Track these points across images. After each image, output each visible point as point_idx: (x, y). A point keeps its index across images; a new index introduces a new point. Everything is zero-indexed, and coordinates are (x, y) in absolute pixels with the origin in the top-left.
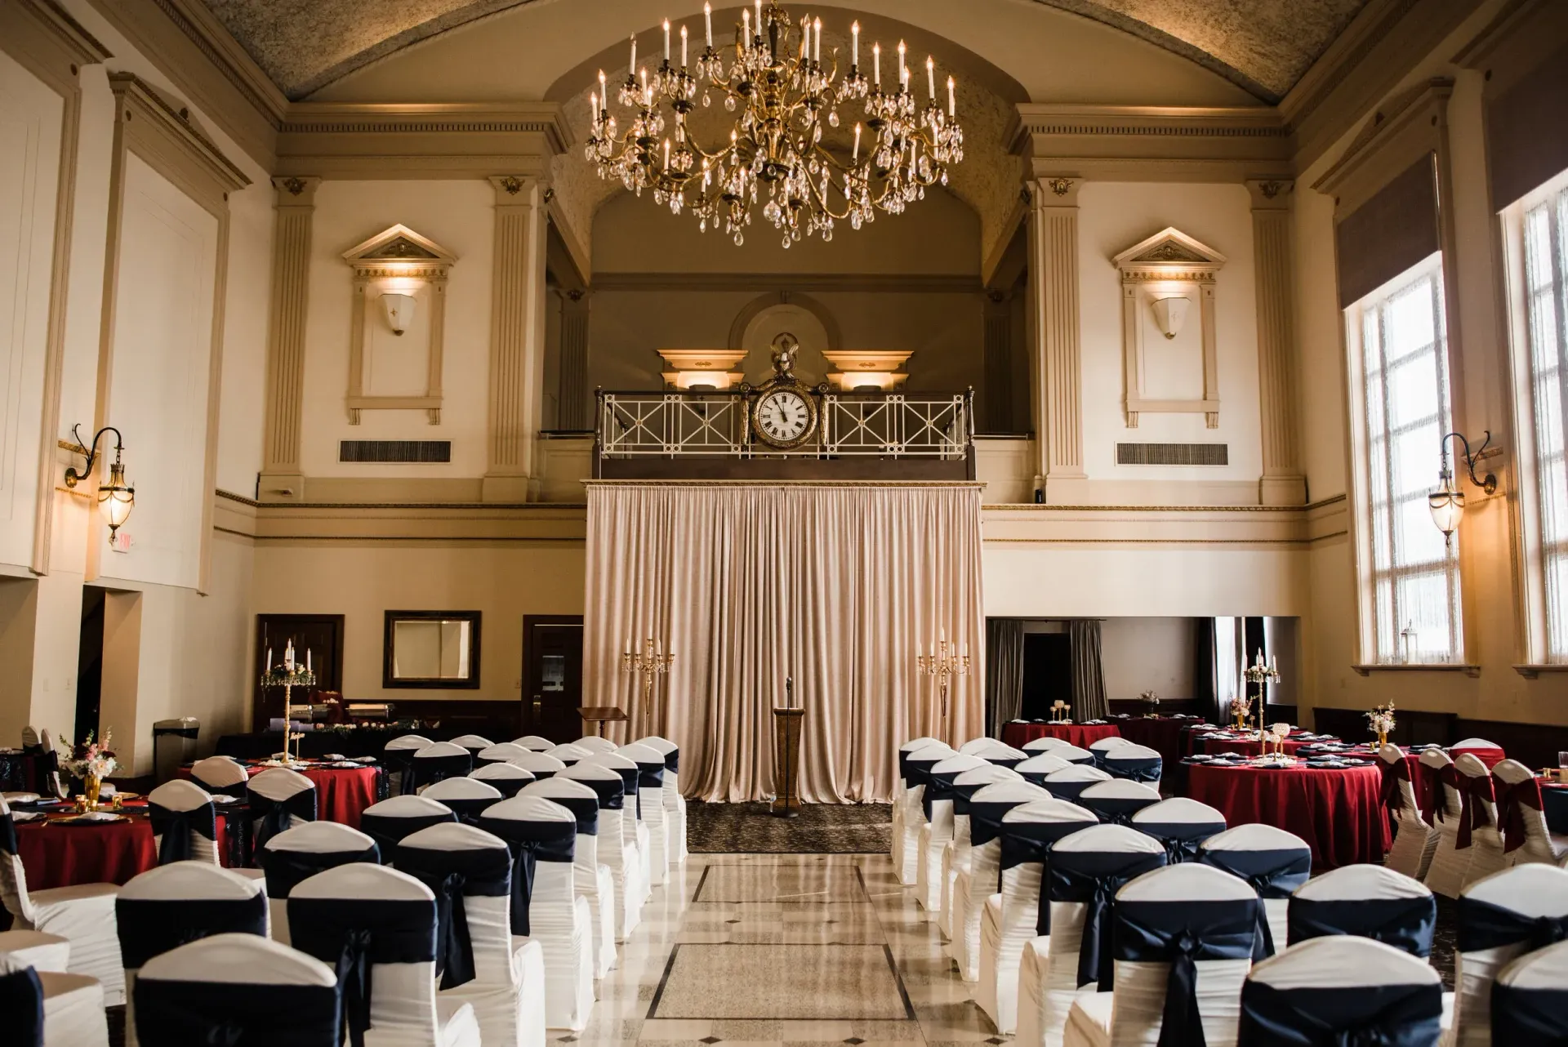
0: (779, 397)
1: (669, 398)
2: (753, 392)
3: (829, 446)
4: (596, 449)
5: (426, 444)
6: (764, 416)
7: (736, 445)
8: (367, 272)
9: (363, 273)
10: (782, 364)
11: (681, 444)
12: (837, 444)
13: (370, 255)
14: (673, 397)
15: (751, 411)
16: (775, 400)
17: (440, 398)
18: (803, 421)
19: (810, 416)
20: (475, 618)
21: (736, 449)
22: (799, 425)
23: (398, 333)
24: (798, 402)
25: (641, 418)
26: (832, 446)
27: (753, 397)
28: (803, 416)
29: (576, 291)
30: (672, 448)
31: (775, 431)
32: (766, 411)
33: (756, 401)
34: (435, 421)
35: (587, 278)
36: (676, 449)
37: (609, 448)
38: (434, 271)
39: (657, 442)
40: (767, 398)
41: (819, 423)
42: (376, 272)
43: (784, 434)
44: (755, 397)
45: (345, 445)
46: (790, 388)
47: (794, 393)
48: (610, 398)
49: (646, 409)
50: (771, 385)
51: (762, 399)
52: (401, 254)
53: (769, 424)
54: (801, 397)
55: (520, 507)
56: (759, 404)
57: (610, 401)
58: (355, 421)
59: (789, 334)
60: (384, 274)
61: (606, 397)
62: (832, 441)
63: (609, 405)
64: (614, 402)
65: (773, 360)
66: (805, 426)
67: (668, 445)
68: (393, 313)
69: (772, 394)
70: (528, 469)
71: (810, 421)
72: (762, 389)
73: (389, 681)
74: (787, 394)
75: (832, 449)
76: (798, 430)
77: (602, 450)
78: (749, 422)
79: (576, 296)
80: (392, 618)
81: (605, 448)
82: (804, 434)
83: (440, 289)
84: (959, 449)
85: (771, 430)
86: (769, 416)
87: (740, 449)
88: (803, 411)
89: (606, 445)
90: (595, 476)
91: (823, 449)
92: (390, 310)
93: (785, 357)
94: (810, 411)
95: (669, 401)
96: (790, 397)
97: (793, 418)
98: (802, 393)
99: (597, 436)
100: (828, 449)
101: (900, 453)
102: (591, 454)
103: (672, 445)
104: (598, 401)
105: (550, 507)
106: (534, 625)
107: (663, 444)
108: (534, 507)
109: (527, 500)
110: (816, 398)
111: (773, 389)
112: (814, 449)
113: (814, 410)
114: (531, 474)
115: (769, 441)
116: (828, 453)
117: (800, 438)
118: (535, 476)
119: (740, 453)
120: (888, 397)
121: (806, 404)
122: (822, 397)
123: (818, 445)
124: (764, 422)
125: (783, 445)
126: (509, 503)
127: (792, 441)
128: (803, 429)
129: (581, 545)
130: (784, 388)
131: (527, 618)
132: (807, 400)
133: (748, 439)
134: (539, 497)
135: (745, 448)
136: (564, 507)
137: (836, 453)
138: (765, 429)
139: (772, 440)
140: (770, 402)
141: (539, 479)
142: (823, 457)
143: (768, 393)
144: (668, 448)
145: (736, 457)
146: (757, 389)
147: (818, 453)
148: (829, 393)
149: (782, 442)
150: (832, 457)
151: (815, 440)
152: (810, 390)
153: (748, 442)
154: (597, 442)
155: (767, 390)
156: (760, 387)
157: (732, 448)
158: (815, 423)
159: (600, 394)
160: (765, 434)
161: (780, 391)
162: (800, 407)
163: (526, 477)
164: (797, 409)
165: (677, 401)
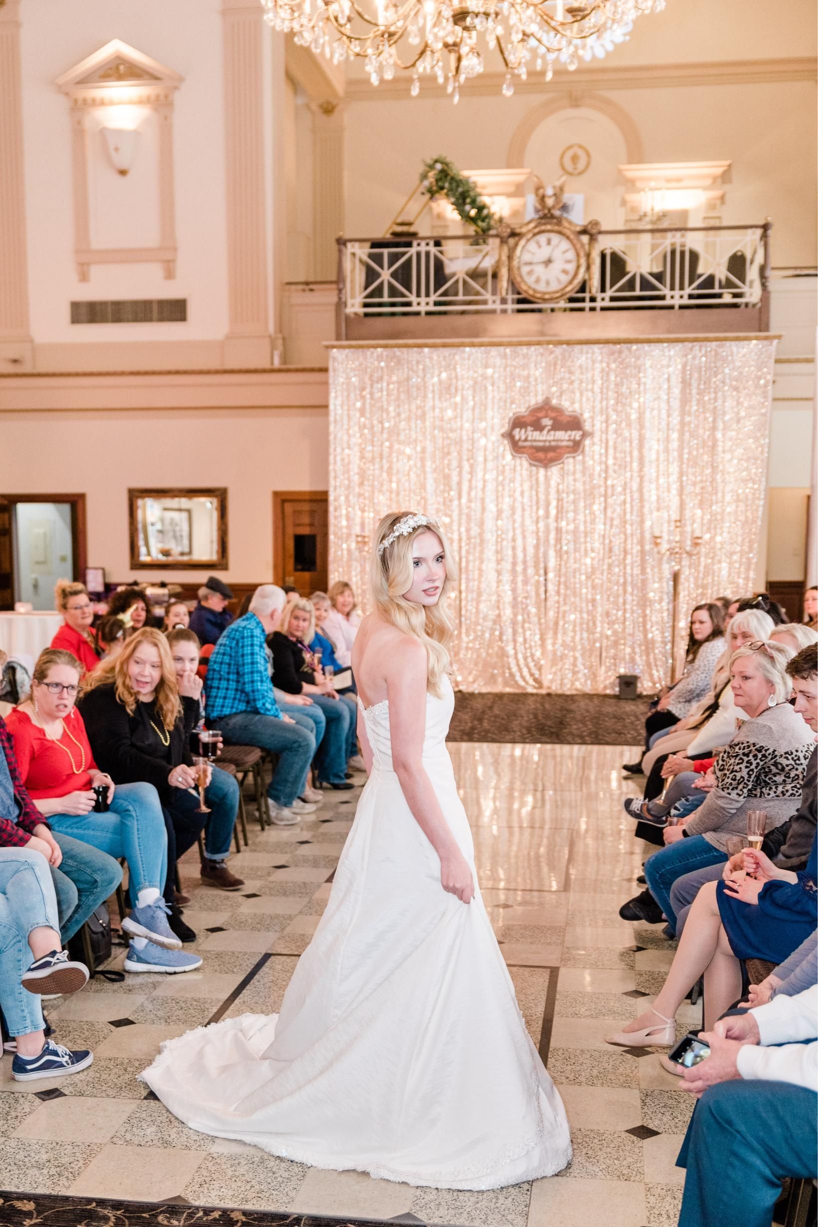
0: (543, 238)
1: (419, 245)
2: (513, 234)
3: (599, 296)
4: (340, 305)
5: (162, 303)
6: (526, 263)
7: (494, 298)
8: (85, 100)
9: (80, 102)
10: (547, 200)
11: (434, 297)
12: (610, 293)
13: (85, 80)
14: (423, 243)
15: (510, 258)
16: (537, 243)
17: (175, 249)
18: (571, 268)
19: (578, 261)
20: (220, 495)
21: (494, 302)
22: (565, 272)
23: (123, 173)
24: (565, 245)
25: (389, 269)
26: (603, 295)
27: (512, 241)
28: (570, 262)
29: (328, 103)
30: (423, 303)
31: (538, 281)
32: (527, 257)
33: (516, 245)
34: (170, 274)
35: (339, 87)
36: (427, 304)
37: (353, 305)
38: (158, 97)
39: (403, 296)
40: (528, 240)
41: (588, 268)
42: (94, 100)
43: (548, 283)
44: (517, 238)
45: (75, 306)
46: (556, 228)
47: (560, 233)
48: (353, 247)
49: (394, 258)
50: (532, 225)
51: (522, 242)
52: (120, 77)
53: (530, 272)
54: (568, 238)
55: (264, 371)
56: (519, 248)
57: (353, 251)
58: (84, 277)
59: (580, 147)
60: (102, 103)
61: (349, 245)
62: (603, 290)
63: (354, 254)
64: (358, 252)
65: (537, 195)
66: (572, 272)
67: (419, 300)
68: (117, 149)
69: (535, 235)
71: (578, 267)
72: (524, 230)
73: (136, 563)
74: (552, 235)
75: (603, 299)
76: (565, 279)
77: (346, 306)
78: (509, 271)
79: (328, 109)
80: (135, 495)
81: (349, 305)
82: (571, 282)
83: (166, 118)
85: (533, 279)
86: (531, 263)
87: (498, 301)
88: (571, 255)
89: (349, 302)
90: (338, 338)
91: (593, 300)
92: (112, 147)
93: (549, 191)
94: (578, 255)
95: (419, 249)
96: (555, 238)
98: (568, 232)
99: (340, 291)
100: (599, 299)
101: (683, 300)
102: (333, 308)
103: (423, 300)
104: (340, 251)
105: (297, 370)
106: (284, 501)
107: (413, 298)
108: (279, 371)
109: (272, 363)
110: (585, 239)
111: (536, 230)
112: (583, 300)
113: (582, 254)
114: (276, 333)
115: (531, 292)
116: (598, 304)
117: (566, 287)
118: (280, 336)
119: (498, 306)
120: (669, 235)
121: (574, 245)
122: (593, 238)
123: (587, 295)
124: (525, 270)
125: (547, 297)
126: (252, 366)
127: (557, 292)
128: (569, 277)
129: (327, 415)
130: (549, 227)
131: (276, 494)
132: (575, 241)
133: (507, 290)
134: (284, 359)
135: (504, 301)
136: (312, 370)
137: (607, 304)
138: (526, 278)
139: (535, 291)
140: (532, 246)
141: (284, 339)
142: (592, 309)
143: (530, 235)
144: (419, 304)
145: (493, 312)
146: (518, 231)
147: (587, 305)
148: (600, 233)
149: (545, 293)
150: (603, 309)
151: (583, 289)
152: (578, 229)
153: (507, 294)
154: (340, 298)
155: (529, 231)
156: (521, 228)
157: (490, 302)
158: (582, 269)
159: (342, 242)
160: (526, 283)
161: (543, 232)
162: (567, 251)
163: (270, 336)
164: (564, 253)
165: (428, 248)
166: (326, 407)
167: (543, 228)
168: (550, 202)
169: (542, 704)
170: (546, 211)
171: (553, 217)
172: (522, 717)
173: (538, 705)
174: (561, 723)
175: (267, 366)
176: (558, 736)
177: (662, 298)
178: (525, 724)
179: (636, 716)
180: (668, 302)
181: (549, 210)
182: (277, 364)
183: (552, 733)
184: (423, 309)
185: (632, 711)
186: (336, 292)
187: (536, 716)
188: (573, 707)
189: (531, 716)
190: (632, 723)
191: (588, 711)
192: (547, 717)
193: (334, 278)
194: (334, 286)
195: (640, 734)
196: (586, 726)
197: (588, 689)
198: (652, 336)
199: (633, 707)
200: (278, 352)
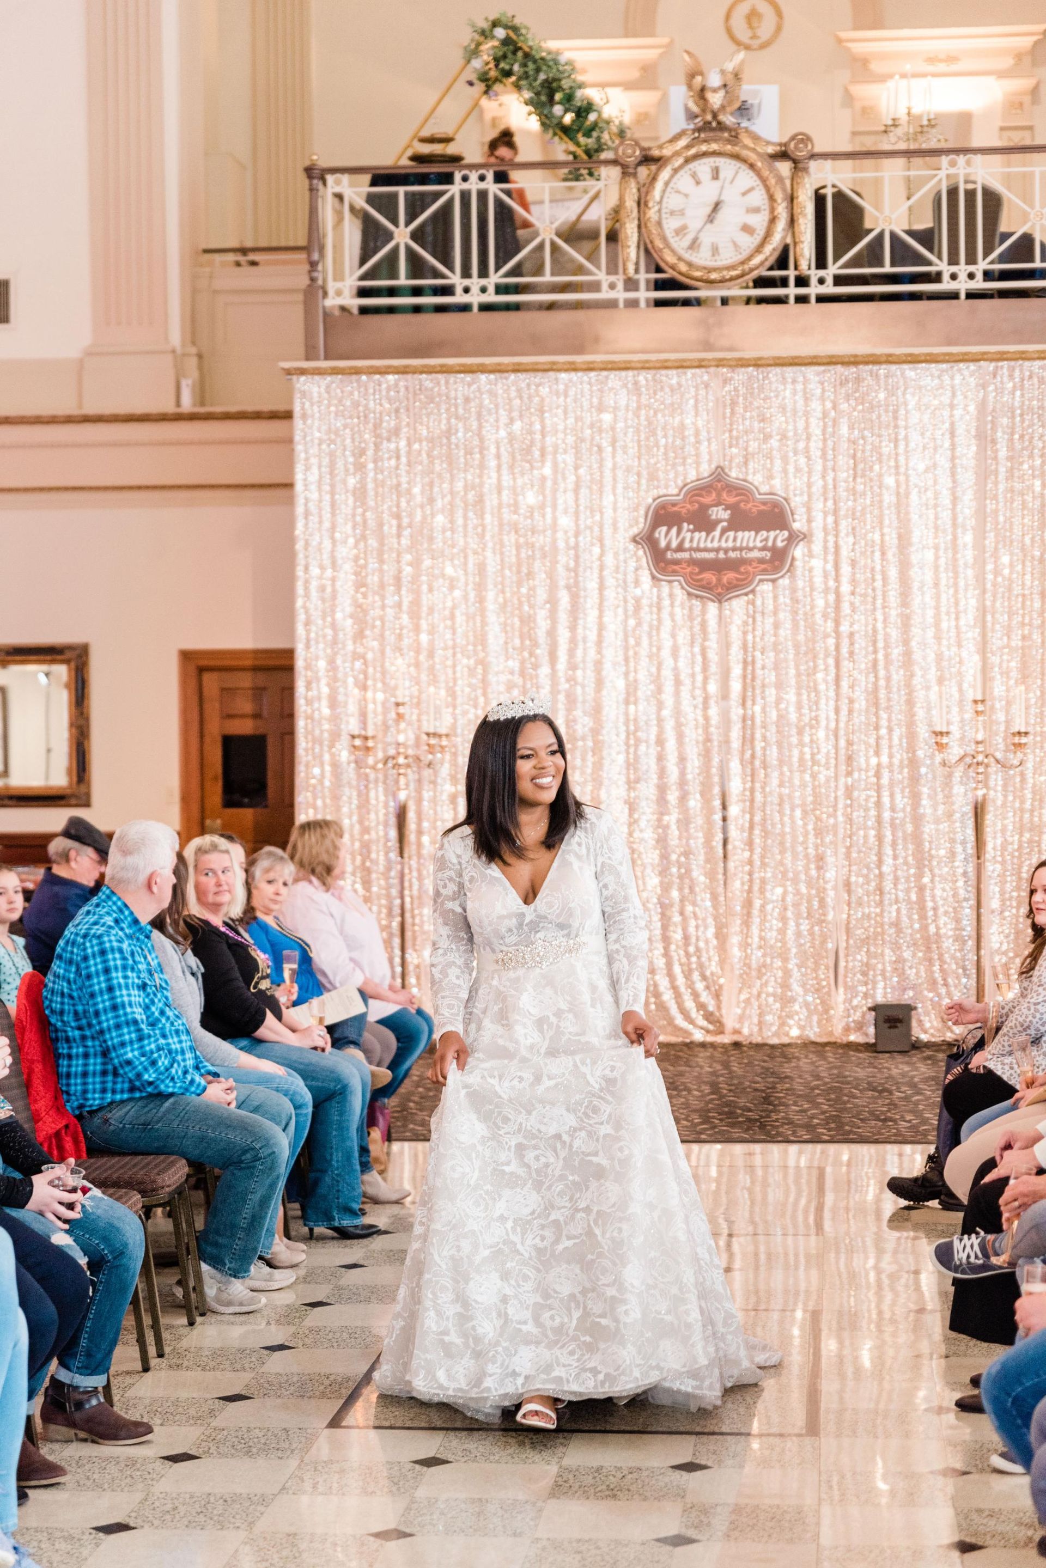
0: (703, 167)
1: (465, 179)
2: (647, 159)
3: (814, 274)
4: (314, 291)
6: (672, 213)
7: (612, 278)
10: (710, 96)
11: (495, 278)
12: (833, 269)
14: (474, 176)
15: (641, 203)
16: (694, 175)
18: (759, 221)
19: (772, 210)
20: (75, 659)
21: (612, 286)
22: (747, 229)
24: (747, 178)
25: (407, 224)
26: (821, 273)
27: (643, 172)
28: (757, 210)
30: (475, 290)
31: (695, 246)
32: (673, 202)
33: (654, 179)
36: (484, 290)
37: (339, 293)
39: (437, 274)
40: (676, 171)
41: (792, 221)
43: (715, 250)
44: (654, 167)
46: (729, 148)
47: (736, 157)
48: (338, 183)
49: (416, 205)
50: (683, 142)
51: (665, 174)
54: (752, 166)
56: (659, 185)
57: (337, 190)
61: (330, 178)
62: (821, 263)
63: (339, 197)
64: (348, 190)
65: (690, 87)
66: (761, 232)
67: (467, 282)
69: (688, 161)
70: (176, 337)
71: (773, 220)
72: (667, 152)
74: (721, 162)
75: (821, 281)
76: (748, 243)
77: (325, 294)
78: (639, 227)
81: (331, 292)
82: (759, 249)
85: (686, 241)
86: (682, 213)
87: (620, 285)
88: (758, 198)
89: (332, 286)
90: (310, 355)
91: (802, 281)
93: (714, 80)
94: (772, 198)
95: (465, 186)
96: (727, 167)
97: (732, 217)
98: (752, 157)
99: (313, 265)
100: (814, 281)
101: (972, 285)
102: (300, 297)
103: (475, 282)
104: (312, 189)
105: (227, 416)
106: (201, 670)
107: (455, 279)
108: (192, 417)
109: (178, 404)
110: (784, 168)
111: (693, 151)
112: (784, 282)
113: (779, 196)
114: (183, 345)
115: (683, 268)
116: (813, 290)
117: (750, 258)
118: (193, 350)
119: (620, 295)
120: (944, 160)
121: (764, 181)
122: (798, 166)
123: (791, 274)
124: (670, 225)
125: (714, 276)
126: (139, 409)
127: (732, 267)
128: (757, 239)
129: (290, 502)
130: (714, 146)
131: (186, 656)
132: (766, 173)
133: (637, 264)
134: (201, 395)
135: (631, 284)
136: (257, 416)
137: (829, 289)
138: (673, 241)
139: (690, 264)
140: (684, 181)
141: (200, 356)
142: (802, 299)
143: (680, 161)
144: (467, 290)
145: (611, 304)
146: (656, 153)
147: (792, 291)
148: (813, 156)
149: (710, 270)
150: (821, 299)
151: (782, 261)
152: (770, 150)
153: (637, 271)
154: (313, 280)
155: (677, 154)
156: (661, 147)
157: (605, 286)
158: (781, 224)
159: (316, 175)
160: (673, 252)
161: (705, 154)
162: (751, 190)
163: (174, 351)
164: (744, 194)
165: (482, 186)
166: (289, 486)
167: (704, 148)
168: (716, 100)
169: (726, 1065)
170: (709, 117)
171: (721, 127)
172: (689, 1091)
173: (718, 1067)
174: (767, 1099)
175: (170, 408)
176: (762, 1126)
177: (937, 278)
178: (696, 1104)
179: (913, 1086)
180: (946, 285)
181: (715, 116)
182: (187, 404)
183: (749, 1120)
184: (475, 298)
185: (903, 1075)
186: (307, 267)
187: (715, 1088)
188: (787, 1070)
189: (706, 1089)
190: (907, 1099)
191: (818, 1077)
192: (738, 1090)
193: (302, 242)
194: (302, 256)
195: (925, 1121)
196: (817, 1105)
197: (813, 1034)
198: (916, 351)
199: (906, 1068)
200: (190, 382)
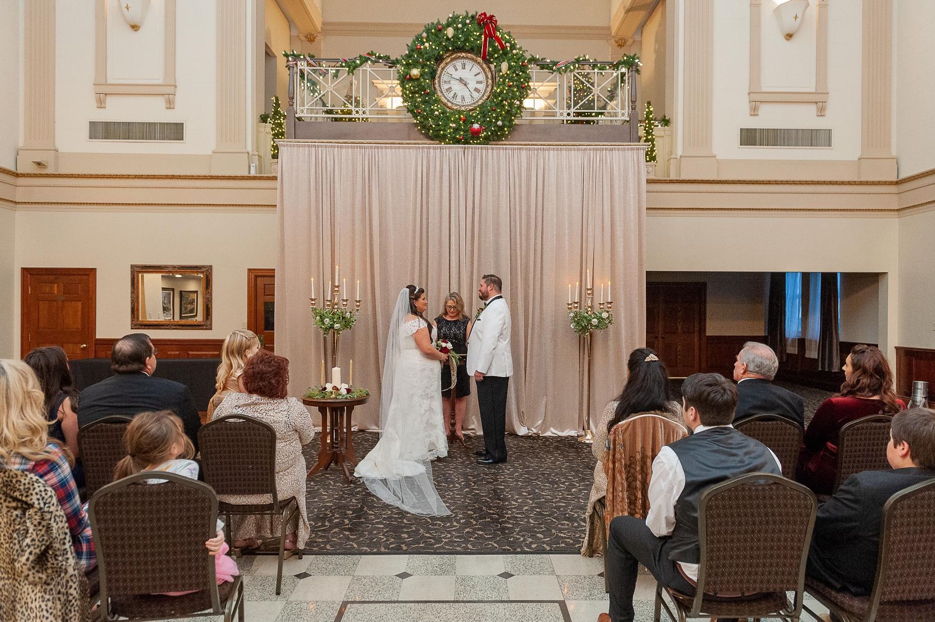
0: (458, 64)
5: (163, 125)
6: (445, 82)
11: (369, 108)
16: (455, 67)
17: (175, 86)
18: (481, 87)
19: (487, 82)
20: (206, 272)
22: (477, 90)
23: (135, 27)
24: (477, 69)
25: (332, 83)
28: (481, 82)
30: (361, 112)
31: (455, 96)
32: (446, 77)
34: (170, 105)
36: (364, 112)
37: (302, 111)
40: (447, 64)
43: (463, 99)
45: (93, 125)
46: (468, 55)
47: (473, 59)
48: (302, 64)
51: (442, 65)
53: (449, 90)
54: (478, 63)
55: (243, 178)
56: (440, 70)
57: (302, 68)
58: (101, 104)
61: (299, 62)
63: (302, 71)
64: (307, 69)
66: (482, 91)
67: (357, 109)
69: (452, 60)
71: (487, 87)
72: (442, 57)
73: (136, 323)
74: (466, 61)
76: (477, 95)
77: (296, 113)
79: (311, 39)
82: (481, 98)
84: (623, 115)
85: (451, 94)
86: (449, 82)
88: (481, 77)
89: (299, 108)
90: (288, 137)
92: (124, 5)
94: (487, 78)
96: (469, 63)
97: (471, 84)
98: (480, 60)
99: (291, 99)
101: (569, 118)
103: (361, 109)
105: (268, 178)
106: (256, 277)
107: (352, 107)
108: (254, 178)
109: (250, 173)
113: (490, 76)
114: (253, 151)
117: (477, 102)
118: (257, 153)
121: (483, 70)
124: (444, 87)
126: (233, 174)
127: (470, 105)
128: (480, 94)
130: (463, 55)
131: (251, 271)
134: (260, 168)
138: (445, 93)
139: (453, 104)
140: (450, 69)
141: (260, 157)
143: (449, 59)
149: (461, 106)
154: (290, 105)
155: (448, 57)
160: (445, 98)
161: (459, 58)
162: (479, 73)
163: (248, 153)
164: (475, 76)
165: (365, 68)
175: (246, 174)
177: (554, 115)
180: (558, 118)
182: (253, 173)
184: (361, 116)
198: (547, 143)
200: (254, 165)
